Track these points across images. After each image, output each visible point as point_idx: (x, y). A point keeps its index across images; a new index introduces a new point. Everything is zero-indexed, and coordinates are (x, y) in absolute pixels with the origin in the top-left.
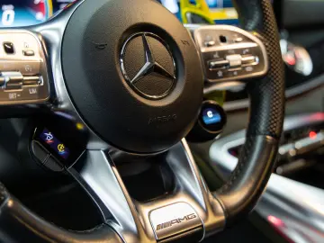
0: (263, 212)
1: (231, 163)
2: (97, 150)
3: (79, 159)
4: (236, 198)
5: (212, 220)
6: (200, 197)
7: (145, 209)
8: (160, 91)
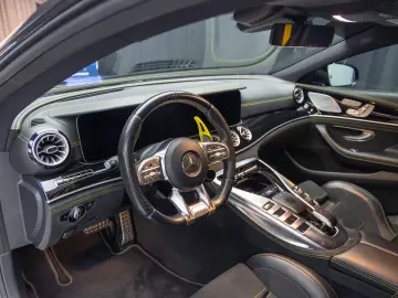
0: (233, 202)
1: (219, 183)
2: (175, 191)
3: (169, 193)
4: (218, 201)
5: (211, 209)
6: (207, 201)
7: (191, 207)
8: (194, 171)
